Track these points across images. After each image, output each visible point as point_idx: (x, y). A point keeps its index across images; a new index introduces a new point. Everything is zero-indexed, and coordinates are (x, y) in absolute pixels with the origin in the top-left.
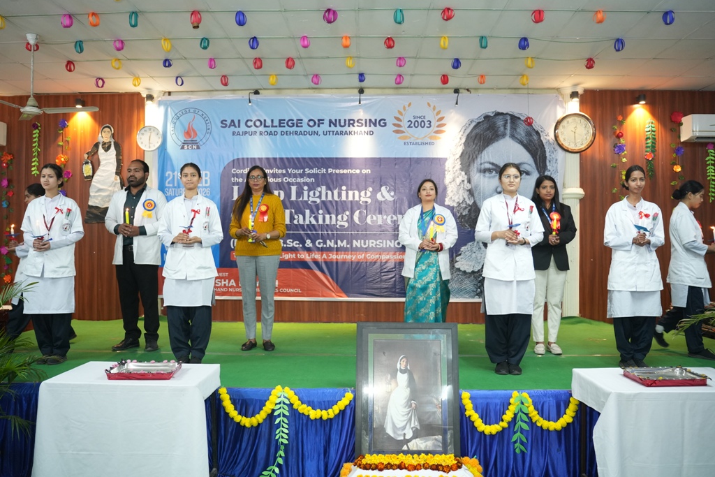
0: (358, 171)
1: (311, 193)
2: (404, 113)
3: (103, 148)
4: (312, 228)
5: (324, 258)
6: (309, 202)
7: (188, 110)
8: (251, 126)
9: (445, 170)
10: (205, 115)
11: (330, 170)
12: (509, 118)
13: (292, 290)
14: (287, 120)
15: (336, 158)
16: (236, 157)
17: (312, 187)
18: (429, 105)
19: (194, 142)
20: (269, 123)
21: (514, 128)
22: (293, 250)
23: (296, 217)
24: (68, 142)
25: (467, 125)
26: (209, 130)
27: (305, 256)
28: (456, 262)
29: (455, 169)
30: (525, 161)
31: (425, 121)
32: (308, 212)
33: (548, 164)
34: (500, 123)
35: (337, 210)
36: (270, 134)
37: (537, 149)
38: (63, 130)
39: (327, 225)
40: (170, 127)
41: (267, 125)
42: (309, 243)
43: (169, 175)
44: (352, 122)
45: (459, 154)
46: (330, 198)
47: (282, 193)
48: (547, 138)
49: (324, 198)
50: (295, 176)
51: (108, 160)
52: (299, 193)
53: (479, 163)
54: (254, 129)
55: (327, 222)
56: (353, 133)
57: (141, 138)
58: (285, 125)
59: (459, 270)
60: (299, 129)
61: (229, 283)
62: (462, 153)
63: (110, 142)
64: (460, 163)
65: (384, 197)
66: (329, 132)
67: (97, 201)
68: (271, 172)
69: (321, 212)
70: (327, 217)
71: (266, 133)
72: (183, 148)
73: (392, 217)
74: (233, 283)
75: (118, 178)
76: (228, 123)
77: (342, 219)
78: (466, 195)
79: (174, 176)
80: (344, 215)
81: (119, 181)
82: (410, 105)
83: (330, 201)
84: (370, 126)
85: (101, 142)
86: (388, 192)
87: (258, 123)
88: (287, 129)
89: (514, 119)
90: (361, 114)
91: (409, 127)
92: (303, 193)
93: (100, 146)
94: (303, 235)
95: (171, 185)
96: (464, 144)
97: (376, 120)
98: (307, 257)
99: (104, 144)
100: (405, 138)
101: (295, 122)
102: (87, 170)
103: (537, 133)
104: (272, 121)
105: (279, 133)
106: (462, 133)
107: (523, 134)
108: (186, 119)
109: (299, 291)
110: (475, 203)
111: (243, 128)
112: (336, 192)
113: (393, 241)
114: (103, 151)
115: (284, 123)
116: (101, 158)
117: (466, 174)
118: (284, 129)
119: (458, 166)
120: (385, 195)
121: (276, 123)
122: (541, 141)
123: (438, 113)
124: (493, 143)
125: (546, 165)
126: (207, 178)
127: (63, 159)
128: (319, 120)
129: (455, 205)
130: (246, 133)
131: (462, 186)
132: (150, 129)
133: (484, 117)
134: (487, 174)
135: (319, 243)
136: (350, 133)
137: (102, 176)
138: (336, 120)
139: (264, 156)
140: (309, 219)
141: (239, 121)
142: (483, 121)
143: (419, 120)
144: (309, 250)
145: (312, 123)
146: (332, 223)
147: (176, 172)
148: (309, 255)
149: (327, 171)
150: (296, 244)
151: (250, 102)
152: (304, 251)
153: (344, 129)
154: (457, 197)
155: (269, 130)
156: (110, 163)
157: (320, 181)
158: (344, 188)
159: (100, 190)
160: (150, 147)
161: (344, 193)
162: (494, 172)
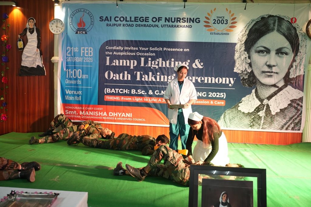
0: (181, 50)
1: (153, 62)
2: (211, 14)
3: (29, 32)
4: (153, 83)
5: (160, 101)
6: (152, 68)
7: (80, 10)
8: (118, 21)
9: (235, 51)
10: (90, 13)
11: (165, 49)
12: (277, 19)
13: (140, 120)
14: (139, 18)
15: (169, 42)
16: (109, 40)
17: (153, 59)
18: (227, 10)
19: (84, 30)
20: (128, 19)
21: (280, 25)
22: (141, 96)
23: (144, 76)
24: (9, 27)
25: (250, 23)
26: (92, 23)
27: (148, 100)
28: (239, 106)
29: (241, 50)
30: (285, 46)
31: (224, 19)
32: (150, 73)
33: (300, 48)
34: (271, 22)
35: (168, 73)
36: (129, 25)
37: (293, 39)
38: (5, 20)
39: (162, 82)
40: (69, 20)
41: (127, 20)
42: (151, 92)
43: (69, 49)
44: (179, 19)
45: (244, 41)
46: (164, 66)
47: (136, 62)
48: (301, 32)
49: (160, 66)
50: (144, 52)
51: (32, 39)
52: (146, 62)
53: (256, 47)
54: (119, 22)
55: (162, 80)
56: (179, 26)
57: (52, 26)
58: (139, 20)
59: (240, 111)
60: (146, 23)
61: (103, 114)
62: (246, 40)
63: (34, 28)
64: (244, 46)
65: (196, 65)
66: (165, 25)
67: (26, 63)
68: (129, 49)
69: (158, 74)
70: (162, 77)
71: (127, 25)
72: (77, 33)
73: (201, 78)
74: (105, 114)
75: (39, 50)
76: (104, 18)
77: (171, 78)
78: (247, 66)
79: (71, 50)
80: (172, 76)
81: (39, 52)
82: (215, 9)
83: (164, 67)
84: (190, 22)
85: (28, 28)
86: (199, 63)
87: (122, 19)
88: (139, 23)
89: (280, 19)
90: (185, 15)
91: (214, 23)
92: (148, 62)
93: (28, 31)
94: (147, 87)
95: (70, 55)
96: (248, 35)
97: (194, 18)
98: (150, 101)
99: (30, 29)
100: (211, 30)
101: (144, 18)
102: (20, 44)
103: (295, 29)
104: (131, 18)
105: (135, 25)
106: (246, 28)
107: (285, 29)
108: (79, 15)
109: (144, 120)
110: (252, 72)
111: (113, 22)
112: (168, 62)
113: (201, 93)
114: (29, 33)
115: (138, 19)
116: (28, 37)
117: (248, 53)
118: (138, 23)
119: (243, 48)
120: (198, 64)
121: (133, 19)
122: (297, 34)
123: (233, 15)
124: (266, 34)
125: (298, 49)
126: (92, 52)
127: (5, 38)
128: (159, 18)
129: (240, 72)
130: (114, 25)
131: (245, 61)
132: (57, 21)
133: (261, 18)
134: (261, 54)
135: (157, 92)
136: (178, 26)
137: (29, 49)
138: (169, 18)
139: (125, 39)
140: (151, 78)
141: (111, 17)
142: (260, 21)
143: (221, 19)
144: (150, 96)
145: (154, 20)
146: (165, 81)
147: (73, 47)
148: (151, 100)
149: (163, 49)
150: (143, 92)
151: (117, 6)
152: (147, 97)
153: (174, 24)
154: (241, 67)
155: (128, 23)
156: (34, 41)
157: (158, 55)
158: (173, 60)
159: (28, 57)
160: (57, 32)
161: (173, 63)
162: (265, 53)
